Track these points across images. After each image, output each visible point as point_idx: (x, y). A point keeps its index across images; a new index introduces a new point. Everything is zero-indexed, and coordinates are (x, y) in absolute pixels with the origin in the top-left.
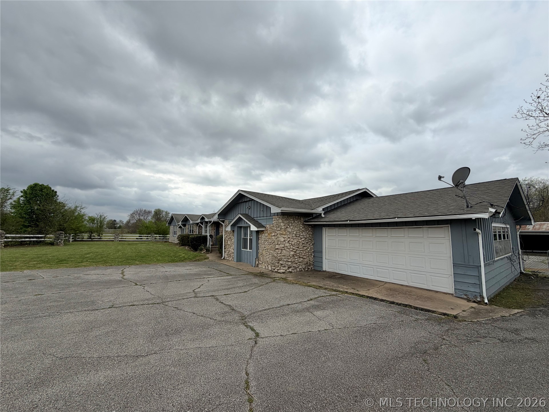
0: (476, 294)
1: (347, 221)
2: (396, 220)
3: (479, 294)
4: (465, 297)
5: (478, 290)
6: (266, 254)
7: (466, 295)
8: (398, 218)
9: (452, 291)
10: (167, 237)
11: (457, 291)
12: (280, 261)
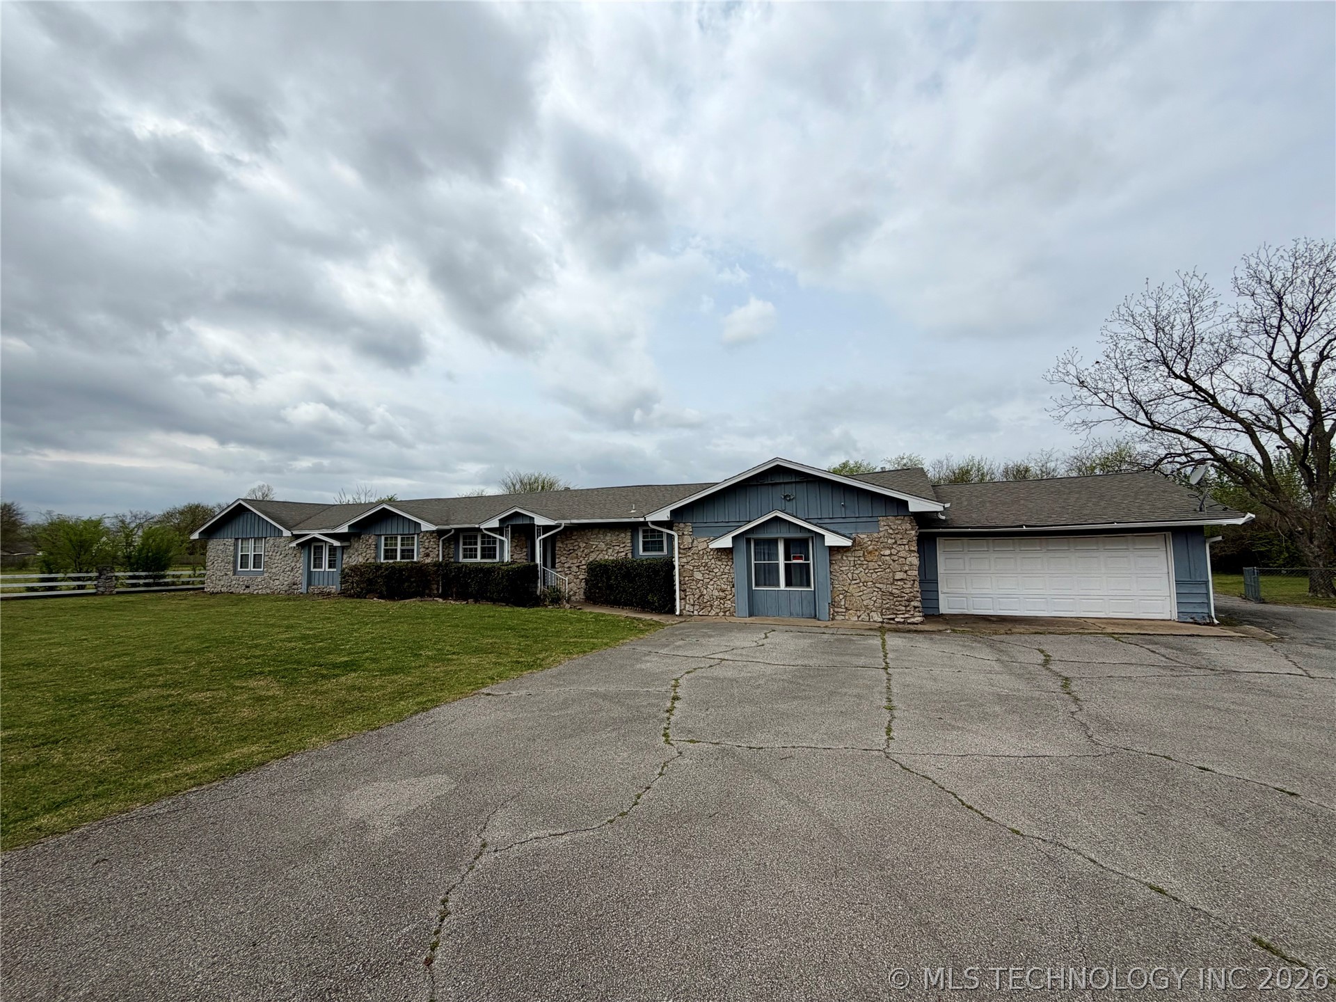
0: (1204, 615)
1: (1021, 526)
2: (1116, 525)
3: (1206, 615)
4: (1191, 620)
5: (1206, 611)
6: (861, 591)
7: (1192, 618)
8: (1117, 523)
9: (1175, 617)
10: (164, 577)
11: (1180, 615)
12: (912, 601)
